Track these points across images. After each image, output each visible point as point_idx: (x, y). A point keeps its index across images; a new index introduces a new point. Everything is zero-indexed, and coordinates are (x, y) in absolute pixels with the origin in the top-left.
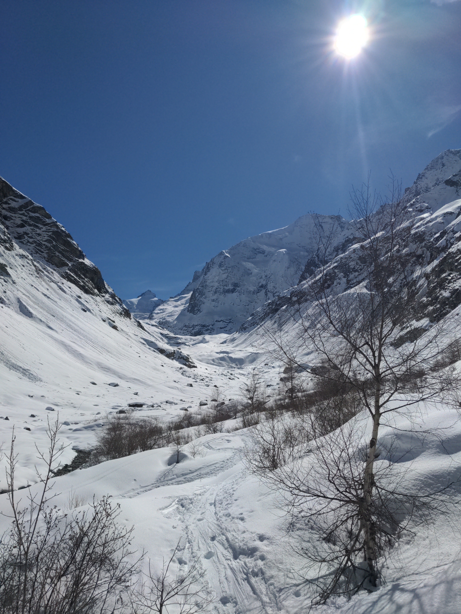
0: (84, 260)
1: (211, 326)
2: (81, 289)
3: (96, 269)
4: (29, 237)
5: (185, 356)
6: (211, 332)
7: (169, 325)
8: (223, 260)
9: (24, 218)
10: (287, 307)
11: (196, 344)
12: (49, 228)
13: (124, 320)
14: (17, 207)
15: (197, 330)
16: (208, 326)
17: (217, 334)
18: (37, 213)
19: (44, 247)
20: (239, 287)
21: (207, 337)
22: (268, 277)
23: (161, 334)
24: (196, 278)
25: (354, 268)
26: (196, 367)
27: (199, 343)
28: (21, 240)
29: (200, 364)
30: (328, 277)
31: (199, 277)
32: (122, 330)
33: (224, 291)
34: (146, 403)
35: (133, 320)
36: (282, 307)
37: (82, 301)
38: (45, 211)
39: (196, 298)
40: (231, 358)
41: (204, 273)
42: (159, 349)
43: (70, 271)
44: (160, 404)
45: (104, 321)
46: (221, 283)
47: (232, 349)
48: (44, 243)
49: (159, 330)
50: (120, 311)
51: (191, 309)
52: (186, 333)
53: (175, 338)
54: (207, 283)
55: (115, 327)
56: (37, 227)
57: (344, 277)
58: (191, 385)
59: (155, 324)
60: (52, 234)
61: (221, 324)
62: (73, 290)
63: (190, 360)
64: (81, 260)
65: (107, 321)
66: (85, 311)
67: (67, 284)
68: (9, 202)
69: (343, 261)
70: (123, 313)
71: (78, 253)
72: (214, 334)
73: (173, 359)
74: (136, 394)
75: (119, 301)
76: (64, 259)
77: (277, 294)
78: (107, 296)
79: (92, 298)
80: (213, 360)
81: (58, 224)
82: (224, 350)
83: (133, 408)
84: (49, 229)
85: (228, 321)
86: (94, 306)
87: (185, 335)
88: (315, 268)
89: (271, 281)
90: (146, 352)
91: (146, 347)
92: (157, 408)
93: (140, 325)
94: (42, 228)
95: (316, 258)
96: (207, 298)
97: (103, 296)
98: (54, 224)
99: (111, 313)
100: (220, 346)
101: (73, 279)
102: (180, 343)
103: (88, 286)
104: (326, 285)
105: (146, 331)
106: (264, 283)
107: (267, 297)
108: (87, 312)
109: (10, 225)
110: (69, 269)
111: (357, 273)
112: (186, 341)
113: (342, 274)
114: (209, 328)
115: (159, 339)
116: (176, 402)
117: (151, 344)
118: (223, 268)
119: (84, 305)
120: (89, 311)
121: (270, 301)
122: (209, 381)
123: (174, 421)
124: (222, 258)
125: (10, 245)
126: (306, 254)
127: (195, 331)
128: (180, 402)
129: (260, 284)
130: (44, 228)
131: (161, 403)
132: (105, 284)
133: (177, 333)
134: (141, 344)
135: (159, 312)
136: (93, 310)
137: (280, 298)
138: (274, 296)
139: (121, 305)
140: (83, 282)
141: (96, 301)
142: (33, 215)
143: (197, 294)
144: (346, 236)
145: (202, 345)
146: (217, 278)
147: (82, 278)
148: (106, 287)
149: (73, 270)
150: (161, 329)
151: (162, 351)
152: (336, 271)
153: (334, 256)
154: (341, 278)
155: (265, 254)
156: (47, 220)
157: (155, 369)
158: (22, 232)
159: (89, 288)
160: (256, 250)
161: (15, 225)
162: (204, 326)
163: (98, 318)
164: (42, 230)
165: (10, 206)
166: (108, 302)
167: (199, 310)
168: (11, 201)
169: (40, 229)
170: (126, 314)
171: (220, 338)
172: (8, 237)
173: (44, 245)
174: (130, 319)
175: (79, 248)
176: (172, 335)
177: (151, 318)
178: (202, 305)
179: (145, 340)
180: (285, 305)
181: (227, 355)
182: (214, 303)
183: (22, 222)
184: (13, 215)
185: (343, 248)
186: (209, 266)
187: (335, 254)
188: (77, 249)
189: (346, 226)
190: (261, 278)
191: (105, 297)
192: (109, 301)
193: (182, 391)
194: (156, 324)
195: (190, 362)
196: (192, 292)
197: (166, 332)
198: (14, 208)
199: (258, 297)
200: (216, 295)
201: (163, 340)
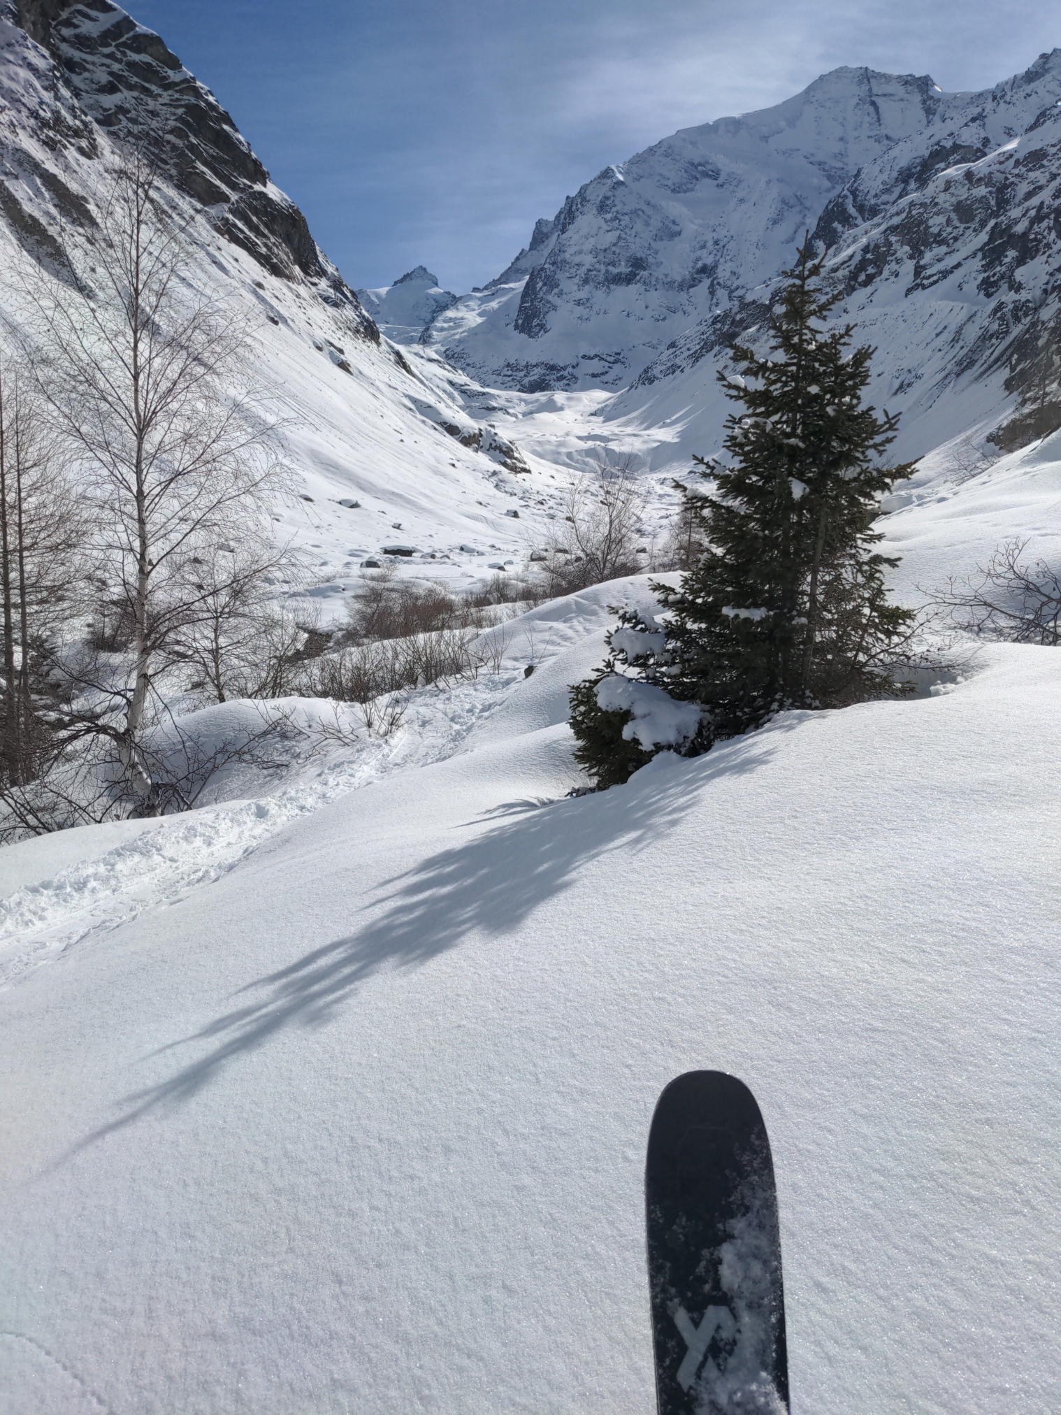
0: (265, 185)
1: (570, 369)
2: (262, 265)
3: (294, 211)
4: (130, 120)
5: (505, 444)
6: (568, 385)
7: (468, 361)
8: (610, 194)
9: (116, 67)
10: (758, 330)
11: (531, 413)
12: (177, 96)
13: (364, 346)
14: (95, 35)
15: (536, 377)
16: (564, 368)
17: (583, 390)
18: (146, 52)
19: (168, 148)
20: (645, 269)
21: (560, 397)
22: (721, 244)
23: (451, 383)
24: (539, 237)
25: (939, 234)
26: (528, 471)
27: (539, 411)
28: (112, 129)
29: (539, 463)
30: (869, 256)
31: (547, 236)
32: (360, 373)
33: (606, 279)
34: (418, 548)
35: (384, 347)
36: (746, 328)
37: (266, 294)
38: (165, 48)
39: (536, 294)
40: (609, 452)
41: (560, 227)
42: (445, 423)
43: (234, 216)
44: (447, 553)
45: (320, 349)
46: (601, 257)
47: (617, 430)
48: (169, 137)
49: (445, 373)
50: (354, 324)
51: (523, 323)
52: (509, 384)
53: (484, 394)
54: (567, 256)
55: (344, 366)
56: (147, 91)
57: (911, 257)
58: (515, 515)
59: (436, 357)
60: (185, 113)
61: (596, 366)
62: (244, 266)
63: (516, 455)
64: (258, 187)
65: (327, 349)
66: (276, 323)
67: (230, 251)
68: (75, 21)
69: (914, 212)
70: (362, 330)
71: (250, 166)
72: (575, 391)
73: (476, 450)
74: (398, 527)
75: (351, 298)
76: (218, 182)
77: (740, 292)
78: (323, 284)
79: (289, 288)
80: (569, 455)
81: (199, 84)
82: (597, 432)
83: (392, 557)
84: (178, 100)
85: (612, 359)
86: (295, 309)
87: (506, 389)
88: (844, 226)
89: (728, 258)
90: (417, 429)
91: (415, 417)
92: (443, 560)
93: (400, 361)
94: (160, 96)
95: (850, 201)
96: (564, 296)
97: (315, 284)
98: (189, 87)
99: (334, 327)
100: (589, 422)
101: (241, 236)
102: (494, 409)
103: (277, 256)
104: (862, 277)
105: (414, 376)
106: (709, 260)
107: (715, 301)
108: (280, 324)
109: (82, 86)
110: (231, 211)
111: (944, 249)
112: (509, 404)
113: (907, 248)
114: (565, 373)
115: (444, 396)
116: (480, 548)
117: (425, 409)
118: (608, 216)
119: (272, 308)
120: (285, 322)
121: (718, 312)
122: (555, 506)
123: (474, 590)
124: (606, 188)
125: (90, 143)
126: (827, 184)
127: (532, 379)
128: (490, 549)
129: (700, 265)
130: (166, 96)
131: (451, 550)
132: (318, 253)
133: (487, 383)
134: (404, 411)
135: (446, 325)
136: (293, 321)
137: (744, 306)
138: (730, 298)
139: (356, 307)
140: (266, 245)
141: (298, 296)
142: (136, 57)
143: (540, 284)
144: (934, 140)
145: (544, 416)
146: (592, 241)
147: (264, 236)
148: (320, 259)
149: (240, 212)
150: (449, 371)
151: (452, 430)
152: (893, 239)
153: (896, 195)
154: (901, 259)
155: (720, 181)
156: (170, 72)
157: (437, 472)
158: (113, 107)
159: (282, 263)
160: (696, 168)
161: (94, 86)
162: (552, 368)
163: (305, 342)
164: (161, 100)
165: (77, 31)
166: (326, 299)
167: (542, 326)
168: (80, 18)
169: (155, 97)
170: (369, 332)
171: (591, 400)
172: (82, 121)
173: (168, 142)
174: (379, 344)
175: (252, 153)
176: (476, 387)
177: (425, 340)
178: (552, 313)
179: (415, 401)
180: (754, 324)
181: (603, 444)
182: (580, 308)
183: (111, 79)
184: (89, 58)
185: (922, 172)
186: (574, 208)
187: (897, 191)
188: (249, 156)
189: (941, 108)
190: (703, 247)
191: (319, 286)
192: (329, 297)
193: (493, 525)
194: (440, 359)
195: (516, 459)
196: (527, 277)
197: (461, 378)
198: (88, 39)
199: (692, 299)
200: (587, 287)
201: (453, 399)
